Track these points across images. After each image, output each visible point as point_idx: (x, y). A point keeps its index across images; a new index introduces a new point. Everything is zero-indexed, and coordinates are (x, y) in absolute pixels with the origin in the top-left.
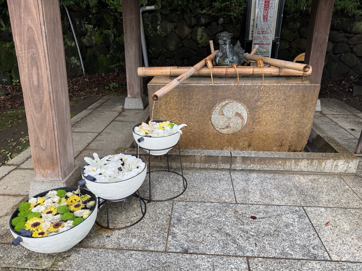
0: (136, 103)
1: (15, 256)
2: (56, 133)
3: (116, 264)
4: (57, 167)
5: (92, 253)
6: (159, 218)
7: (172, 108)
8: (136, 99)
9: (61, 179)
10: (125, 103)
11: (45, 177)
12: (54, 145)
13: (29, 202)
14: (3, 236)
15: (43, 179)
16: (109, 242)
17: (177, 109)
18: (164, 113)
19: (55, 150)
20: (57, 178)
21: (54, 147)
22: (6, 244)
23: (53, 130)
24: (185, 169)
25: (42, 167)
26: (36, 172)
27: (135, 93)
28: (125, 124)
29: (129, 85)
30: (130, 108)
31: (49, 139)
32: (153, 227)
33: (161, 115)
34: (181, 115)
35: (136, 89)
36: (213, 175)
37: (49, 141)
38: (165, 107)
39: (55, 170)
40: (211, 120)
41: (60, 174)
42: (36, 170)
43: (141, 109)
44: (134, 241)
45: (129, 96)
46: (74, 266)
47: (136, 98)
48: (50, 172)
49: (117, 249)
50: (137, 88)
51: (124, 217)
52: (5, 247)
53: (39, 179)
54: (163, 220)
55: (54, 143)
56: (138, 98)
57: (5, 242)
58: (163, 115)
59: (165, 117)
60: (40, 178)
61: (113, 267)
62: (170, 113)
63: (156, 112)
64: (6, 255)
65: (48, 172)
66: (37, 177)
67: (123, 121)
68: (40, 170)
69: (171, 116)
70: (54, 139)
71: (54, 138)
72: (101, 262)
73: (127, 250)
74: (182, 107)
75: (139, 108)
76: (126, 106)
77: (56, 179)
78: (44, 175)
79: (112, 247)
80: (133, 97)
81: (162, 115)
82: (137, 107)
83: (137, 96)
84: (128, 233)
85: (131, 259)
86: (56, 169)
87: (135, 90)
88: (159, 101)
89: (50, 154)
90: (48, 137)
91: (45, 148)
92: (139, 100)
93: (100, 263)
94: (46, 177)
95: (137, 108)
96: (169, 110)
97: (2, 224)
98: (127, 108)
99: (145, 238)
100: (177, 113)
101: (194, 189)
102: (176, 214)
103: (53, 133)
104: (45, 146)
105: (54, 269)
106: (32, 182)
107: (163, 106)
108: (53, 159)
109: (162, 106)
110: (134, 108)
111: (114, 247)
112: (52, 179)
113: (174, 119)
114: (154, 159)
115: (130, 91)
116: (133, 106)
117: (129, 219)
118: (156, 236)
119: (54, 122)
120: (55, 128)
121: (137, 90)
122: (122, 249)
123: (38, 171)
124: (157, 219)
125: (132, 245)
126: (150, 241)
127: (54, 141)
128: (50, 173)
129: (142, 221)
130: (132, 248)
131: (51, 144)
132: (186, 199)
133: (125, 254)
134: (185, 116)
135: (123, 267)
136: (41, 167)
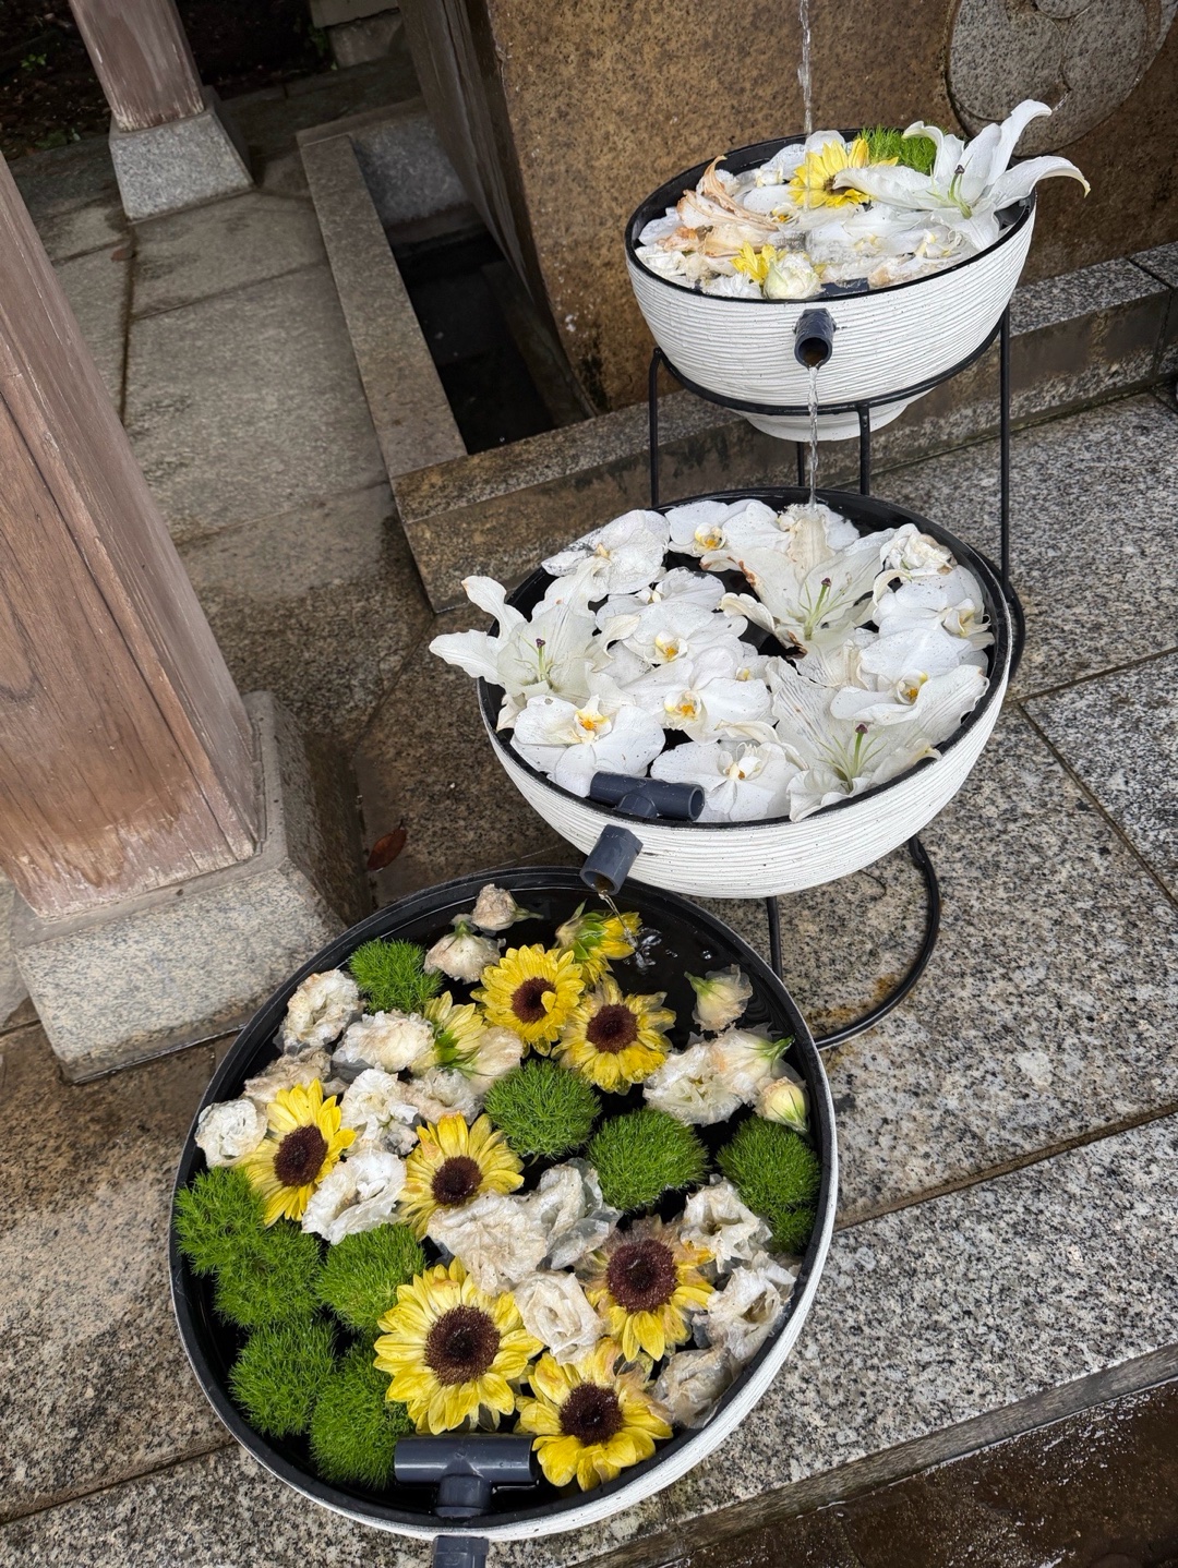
0: (193, 155)
1: (329, 1530)
2: (83, 518)
3: (1083, 1285)
4: (189, 781)
5: (850, 1274)
6: (1037, 849)
7: (672, 46)
8: (180, 129)
9: (248, 848)
10: (123, 181)
11: (117, 880)
12: (103, 629)
13: (214, 1159)
14: (100, 1411)
15: (105, 901)
16: (885, 1141)
17: (707, 45)
18: (620, 113)
19: (121, 664)
20: (212, 853)
21: (108, 643)
22: (178, 1461)
23: (41, 502)
24: (883, 474)
25: (65, 825)
26: (30, 875)
27: (159, 86)
28: (232, 316)
29: (97, 32)
30: (163, 201)
31: (39, 590)
32: (1056, 923)
33: (598, 135)
34: (743, 90)
35: (157, 50)
36: (1087, 456)
37: (46, 605)
38: (620, 58)
39: (180, 809)
40: (946, 75)
41: (229, 816)
42: (25, 860)
43: (236, 194)
44: (1035, 1064)
45: (123, 118)
46: (817, 1420)
47: (173, 118)
48: (146, 834)
49: (979, 1170)
50: (160, 37)
51: (813, 929)
52: (195, 1491)
53: (71, 909)
54: (1070, 851)
55: (95, 610)
56: (189, 115)
57: (158, 1452)
58: (611, 128)
59: (630, 146)
60: (76, 905)
61: (1082, 1313)
62: (661, 98)
63: (562, 115)
64: (253, 1551)
65: (123, 845)
66: (50, 904)
67: (198, 301)
68: (58, 849)
69: (668, 118)
70: (79, 574)
71: (77, 564)
72: (968, 1313)
73: (1049, 1152)
74: (746, 22)
75: (221, 189)
76: (135, 203)
77: (204, 864)
78: (100, 875)
79: (941, 1174)
80: (158, 122)
81: (607, 136)
82: (210, 184)
83: (177, 106)
84: (941, 1025)
85: (1142, 1209)
86: (185, 803)
87: (149, 59)
88: (569, 15)
89: (95, 712)
90: (24, 576)
91: (35, 678)
92: (204, 129)
93: (969, 1322)
94: (122, 880)
95: (209, 192)
96: (655, 73)
97: (14, 1313)
98: (148, 209)
99: (1085, 1023)
100: (714, 83)
101: (1068, 582)
102: (1116, 783)
103: (54, 525)
104: (20, 659)
105: (707, 1511)
106: (33, 951)
107: (609, 53)
108: (129, 737)
109: (600, 55)
110: (190, 197)
111: (948, 1166)
112: (180, 875)
113: (695, 140)
114: (676, 475)
115: (117, 80)
116: (177, 183)
117: (852, 925)
118: (1139, 974)
119: (23, 419)
120: (57, 468)
121: (162, 62)
122: (1020, 1162)
123: (45, 862)
124: (1035, 859)
125: (1055, 1104)
126: (1133, 1024)
127: (88, 593)
128: (150, 844)
129: (949, 908)
130: (1073, 1124)
131: (70, 626)
132: (1084, 666)
133: (1073, 1188)
134: (766, 92)
135: (1144, 1286)
136: (57, 830)
